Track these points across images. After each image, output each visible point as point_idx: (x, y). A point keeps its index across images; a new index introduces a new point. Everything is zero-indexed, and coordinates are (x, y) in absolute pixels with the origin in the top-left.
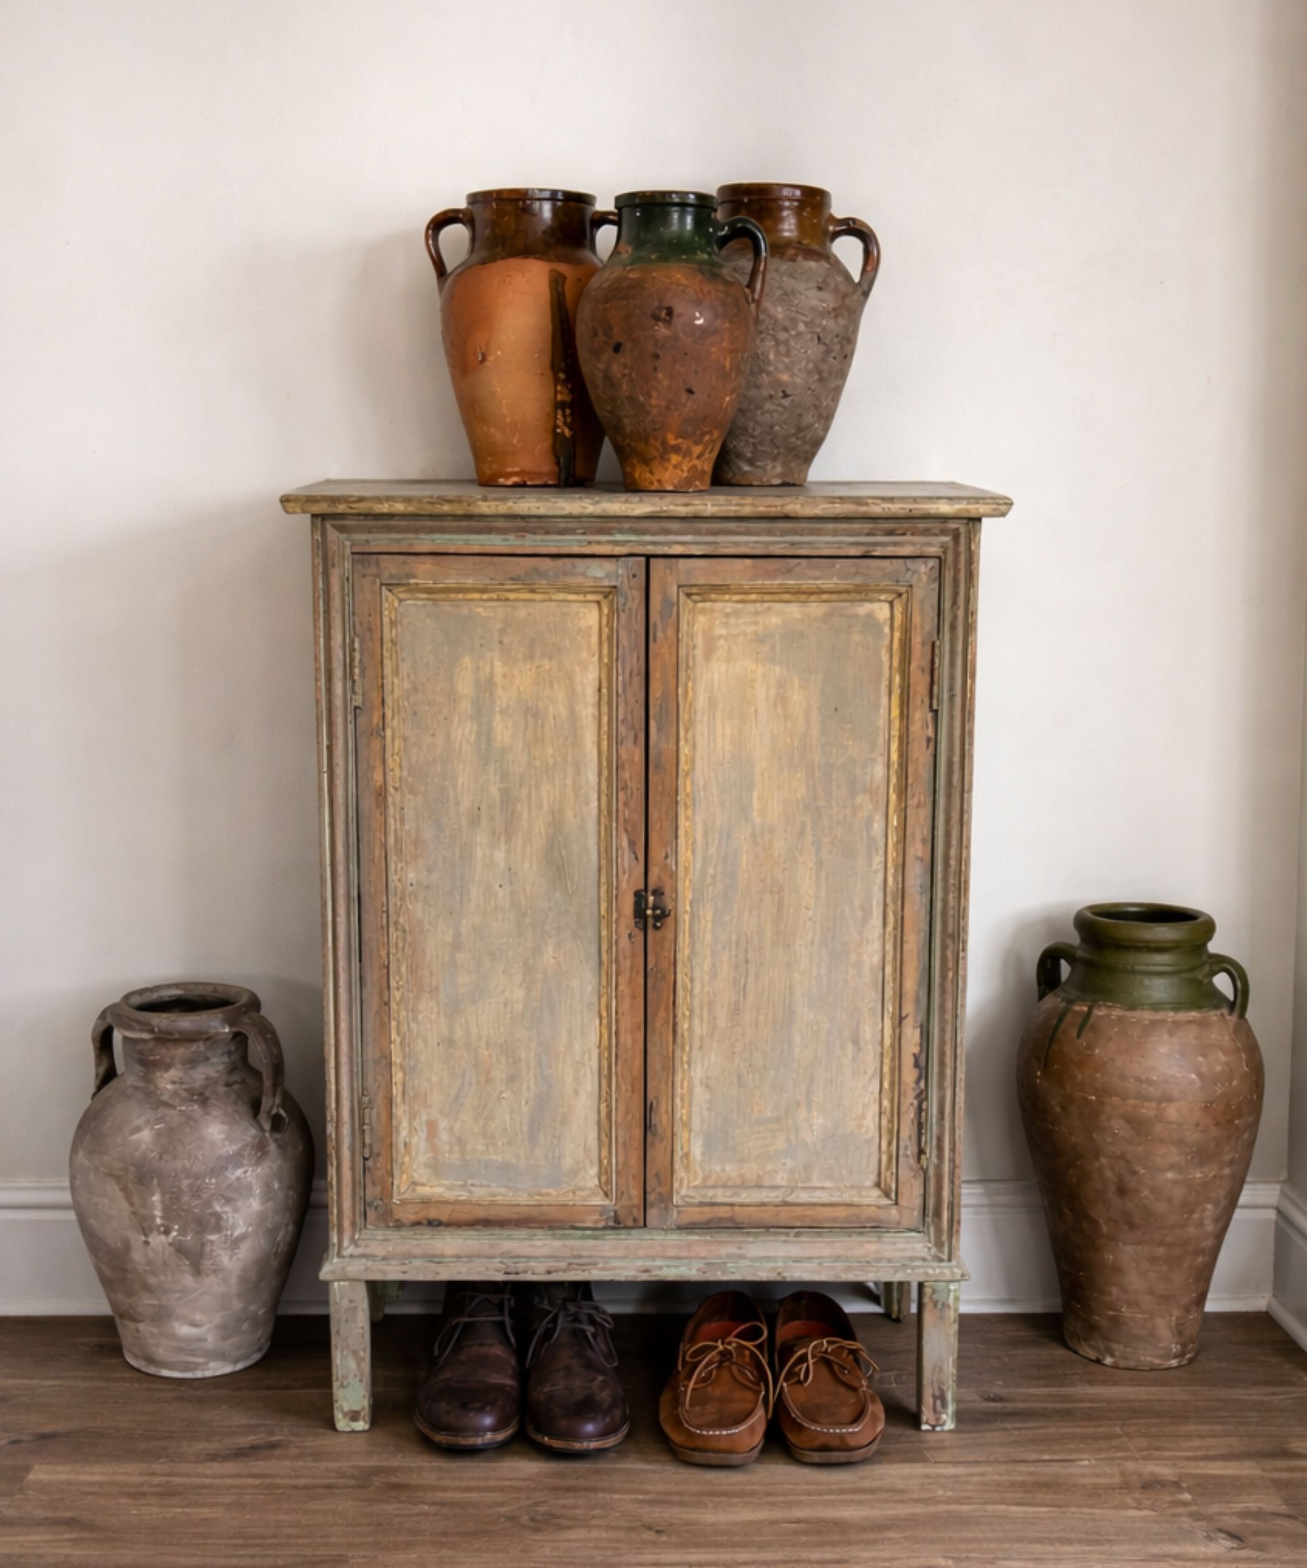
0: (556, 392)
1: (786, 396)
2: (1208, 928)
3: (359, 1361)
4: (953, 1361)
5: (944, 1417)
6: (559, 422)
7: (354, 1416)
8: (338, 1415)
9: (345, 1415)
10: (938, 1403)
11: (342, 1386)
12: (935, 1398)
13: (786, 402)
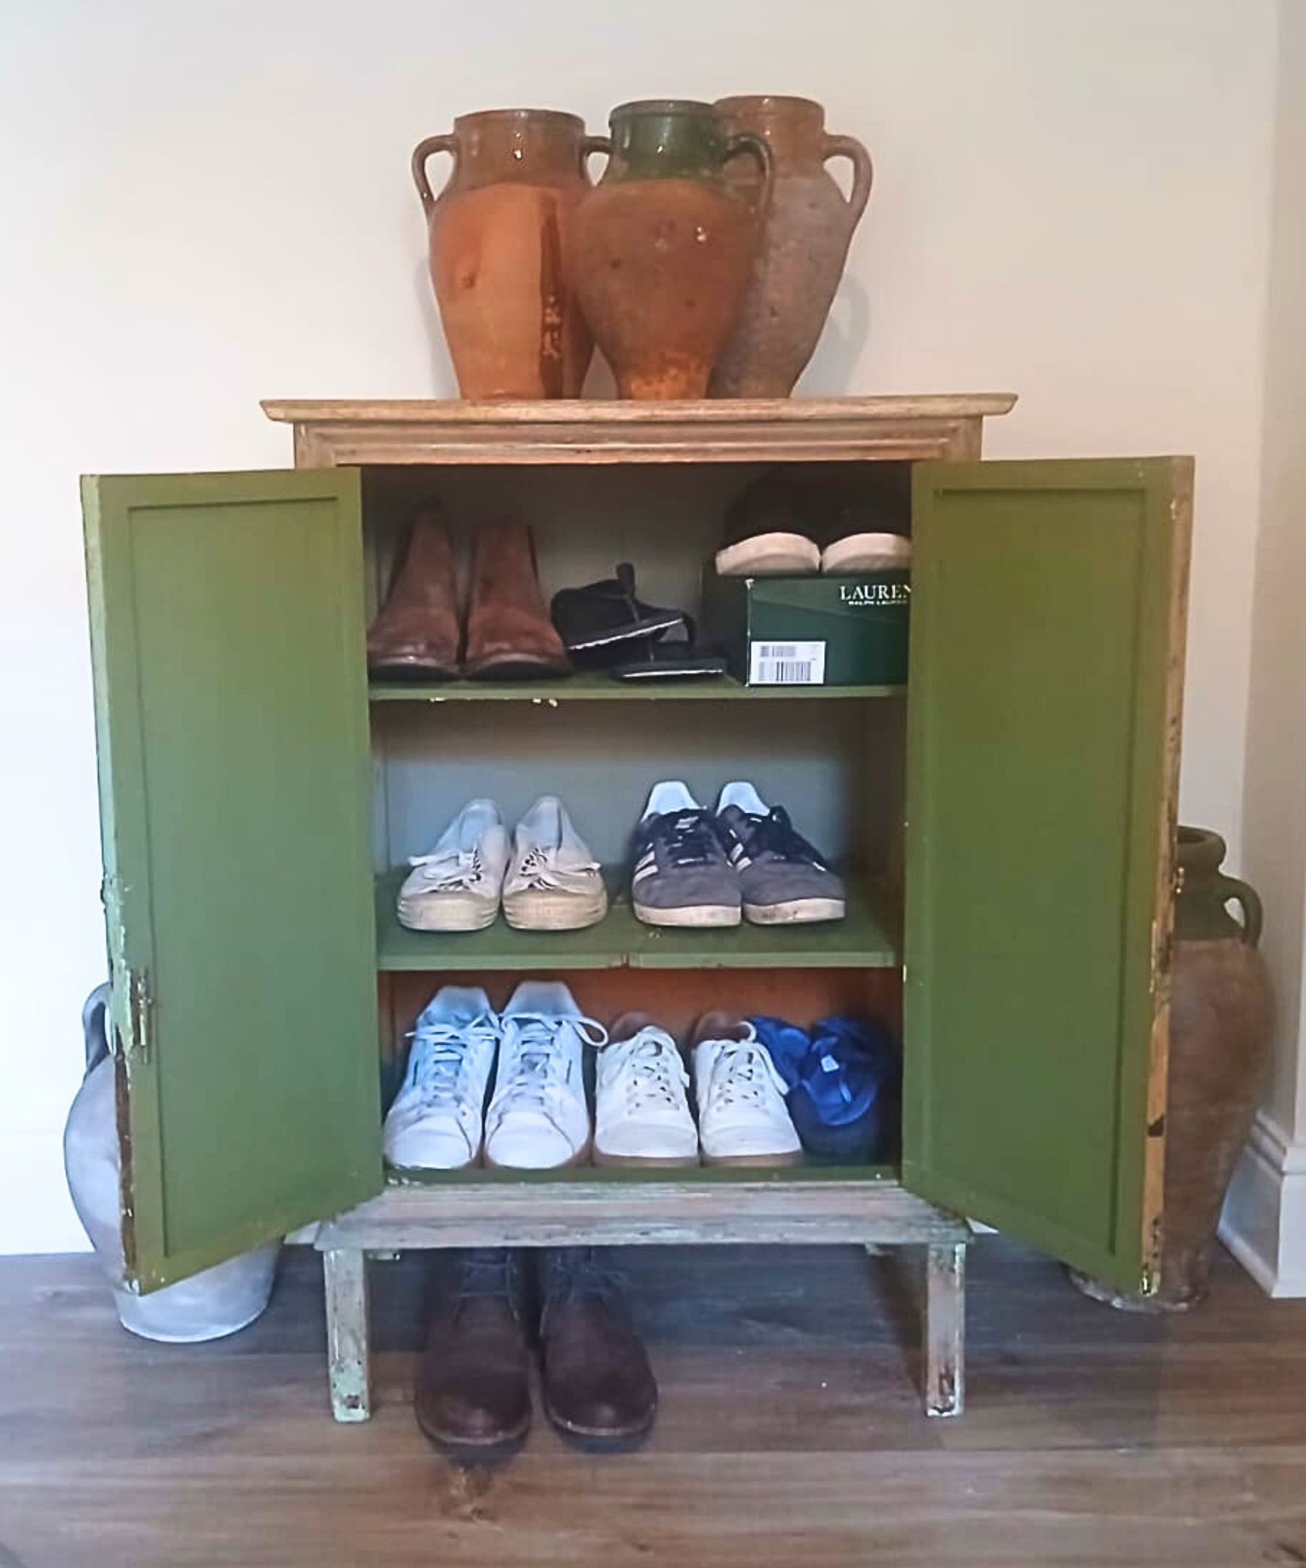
0: (544, 315)
1: (773, 313)
2: (1218, 850)
3: (357, 1342)
4: (960, 1333)
5: (951, 1399)
6: (547, 346)
7: (353, 1403)
8: (336, 1403)
9: (343, 1402)
10: (945, 1383)
11: (340, 1370)
12: (941, 1377)
13: (775, 320)
